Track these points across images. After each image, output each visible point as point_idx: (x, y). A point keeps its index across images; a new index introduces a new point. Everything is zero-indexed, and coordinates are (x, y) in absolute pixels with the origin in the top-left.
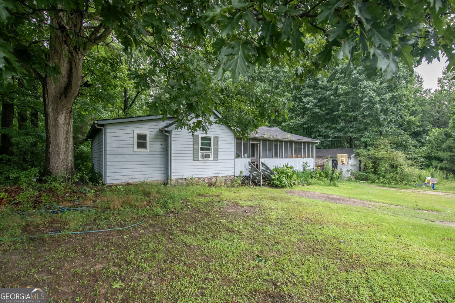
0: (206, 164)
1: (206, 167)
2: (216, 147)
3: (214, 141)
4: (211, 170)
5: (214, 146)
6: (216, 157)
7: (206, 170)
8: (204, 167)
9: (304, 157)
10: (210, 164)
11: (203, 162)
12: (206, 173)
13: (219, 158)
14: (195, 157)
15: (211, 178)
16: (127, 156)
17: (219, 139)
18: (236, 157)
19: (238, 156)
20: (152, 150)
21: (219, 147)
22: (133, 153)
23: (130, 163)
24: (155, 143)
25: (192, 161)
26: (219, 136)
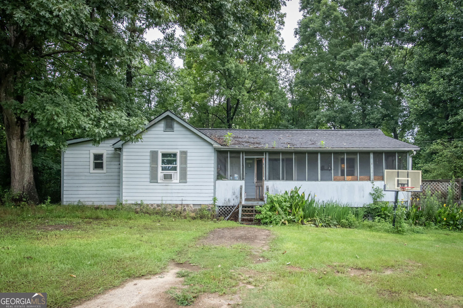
0: (169, 187)
1: (169, 191)
2: (184, 166)
3: (181, 157)
4: (176, 195)
5: (181, 164)
6: (183, 178)
7: (169, 195)
8: (165, 191)
9: (375, 180)
10: (174, 187)
11: (164, 184)
12: (169, 198)
13: (188, 180)
14: (154, 178)
15: (177, 206)
16: (83, 178)
17: (188, 154)
18: (218, 179)
19: (220, 176)
20: (109, 170)
21: (188, 165)
22: (89, 174)
23: (86, 185)
24: (112, 163)
25: (148, 184)
26: (189, 151)
